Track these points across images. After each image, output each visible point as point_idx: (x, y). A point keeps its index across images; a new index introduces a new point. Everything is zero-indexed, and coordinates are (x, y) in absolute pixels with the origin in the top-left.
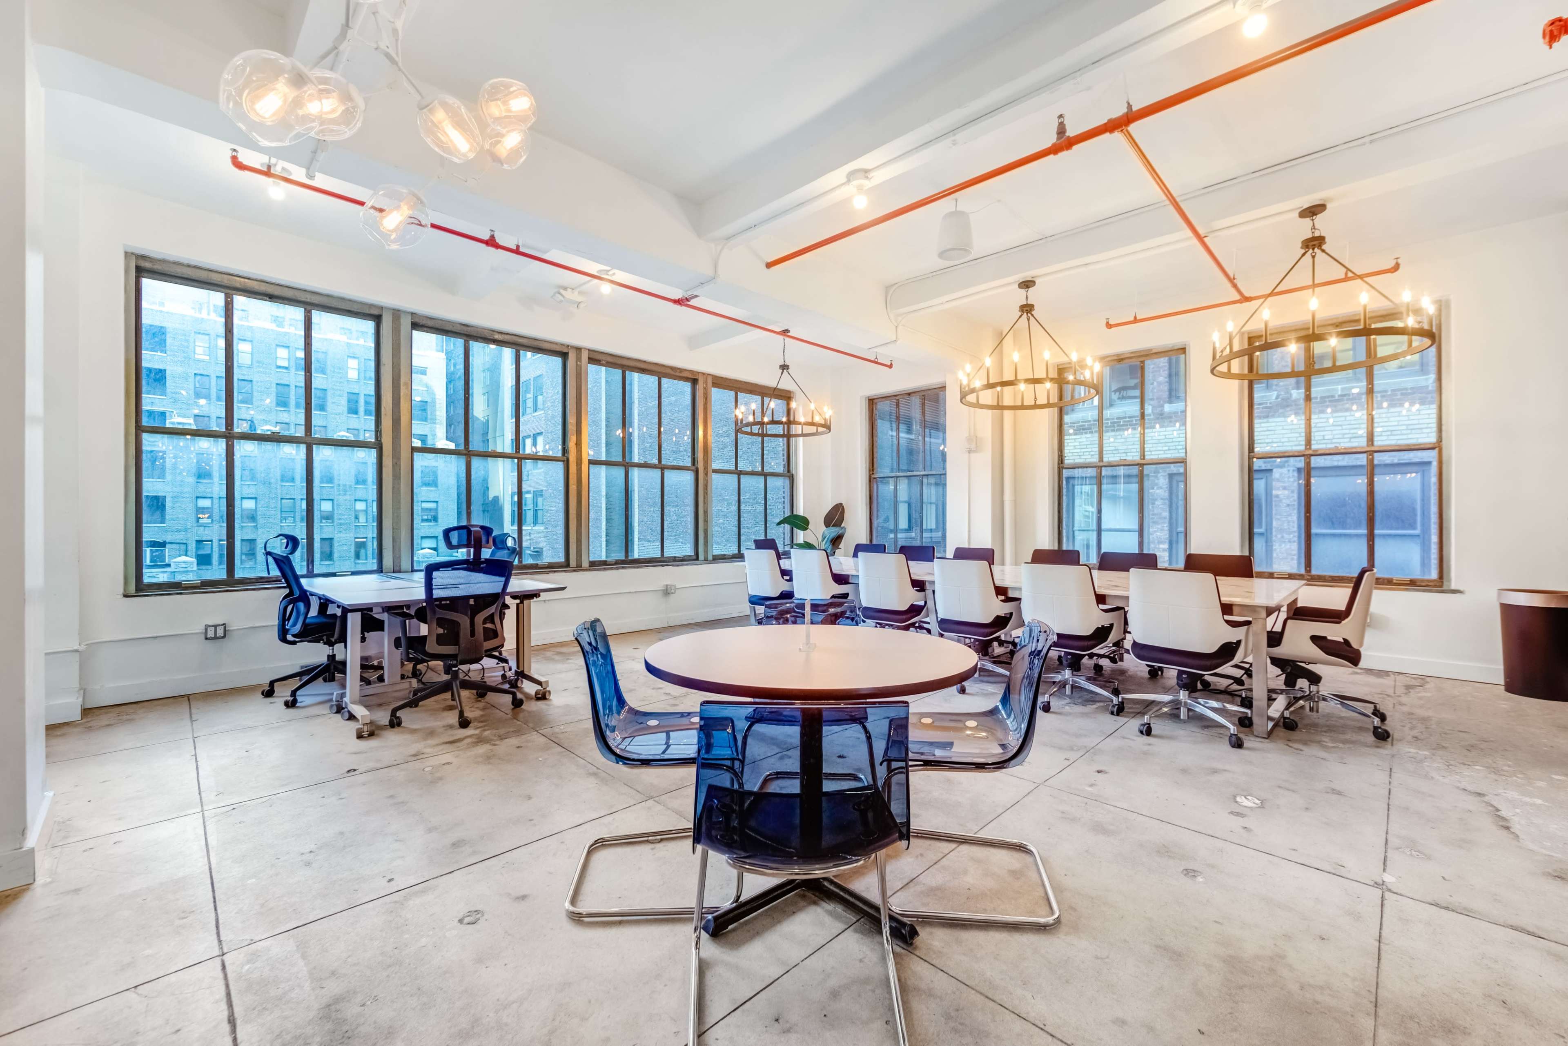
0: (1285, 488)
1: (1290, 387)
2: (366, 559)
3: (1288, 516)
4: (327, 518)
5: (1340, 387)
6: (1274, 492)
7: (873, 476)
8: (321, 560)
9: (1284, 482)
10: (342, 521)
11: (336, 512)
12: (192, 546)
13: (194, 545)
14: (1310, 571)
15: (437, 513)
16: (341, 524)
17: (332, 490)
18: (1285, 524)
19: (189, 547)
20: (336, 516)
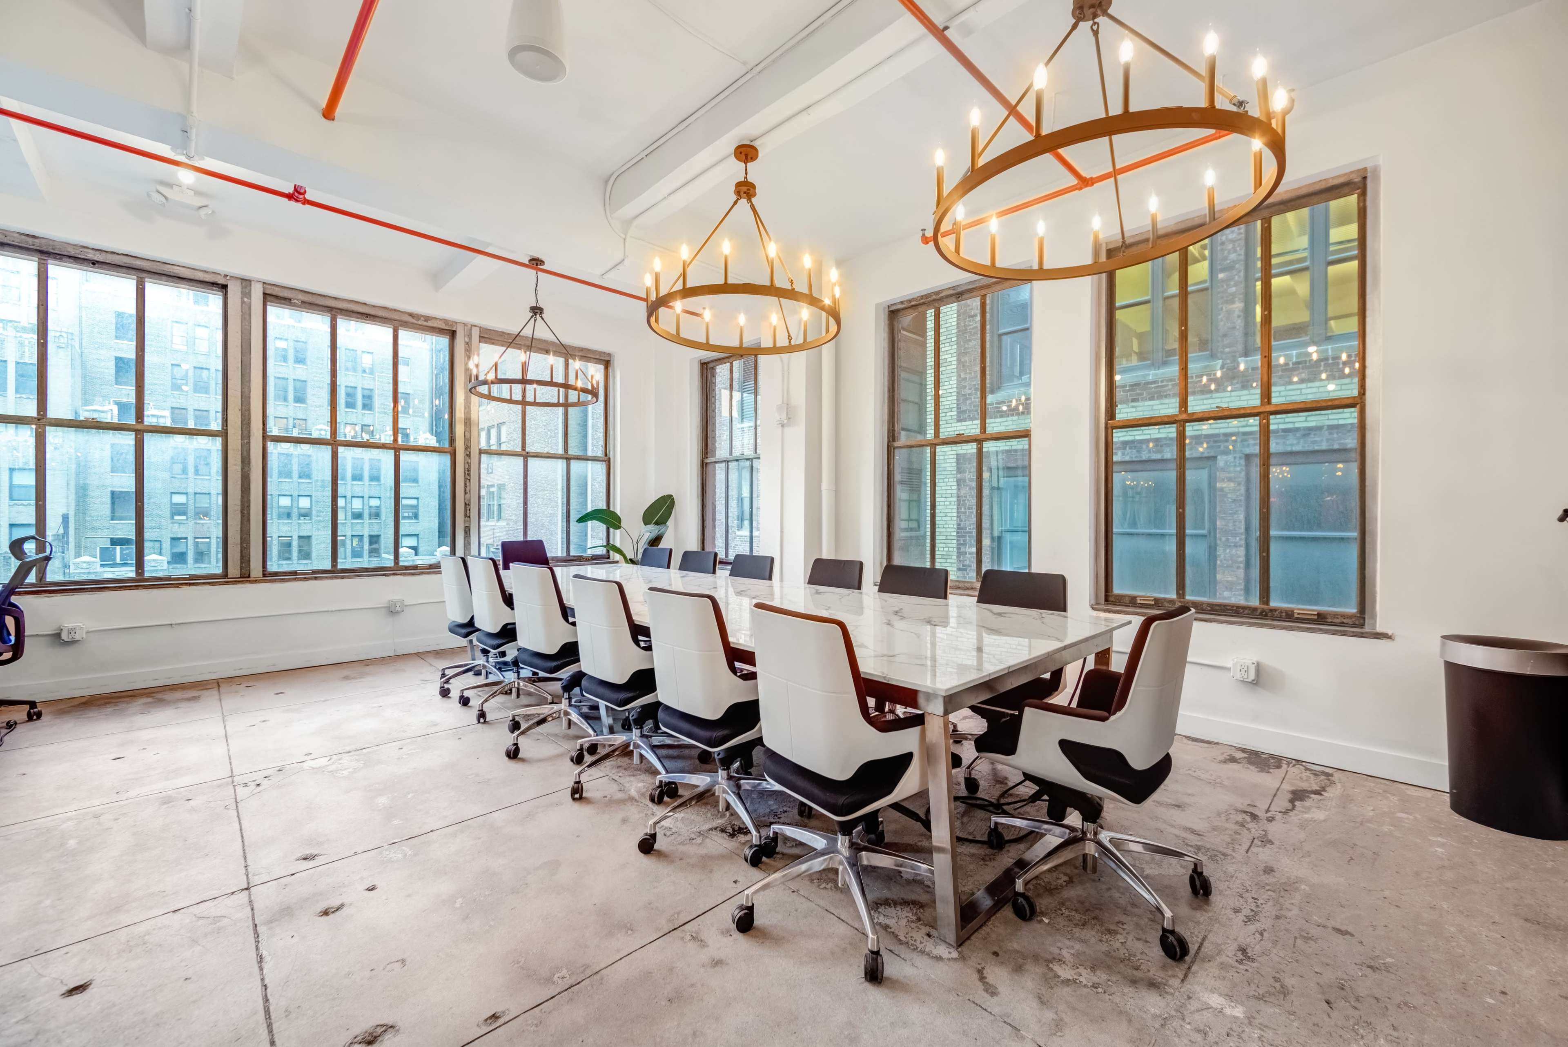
0: (1230, 480)
1: (1237, 354)
2: (345, 558)
3: (1235, 514)
4: (305, 515)
5: (1294, 352)
6: (1219, 485)
7: (708, 460)
8: (299, 559)
9: (1229, 472)
10: (321, 518)
11: (314, 508)
12: (167, 544)
13: (169, 543)
14: (1184, 595)
15: (418, 510)
16: (319, 521)
17: (309, 486)
18: (1230, 525)
19: (164, 545)
20: (314, 513)
